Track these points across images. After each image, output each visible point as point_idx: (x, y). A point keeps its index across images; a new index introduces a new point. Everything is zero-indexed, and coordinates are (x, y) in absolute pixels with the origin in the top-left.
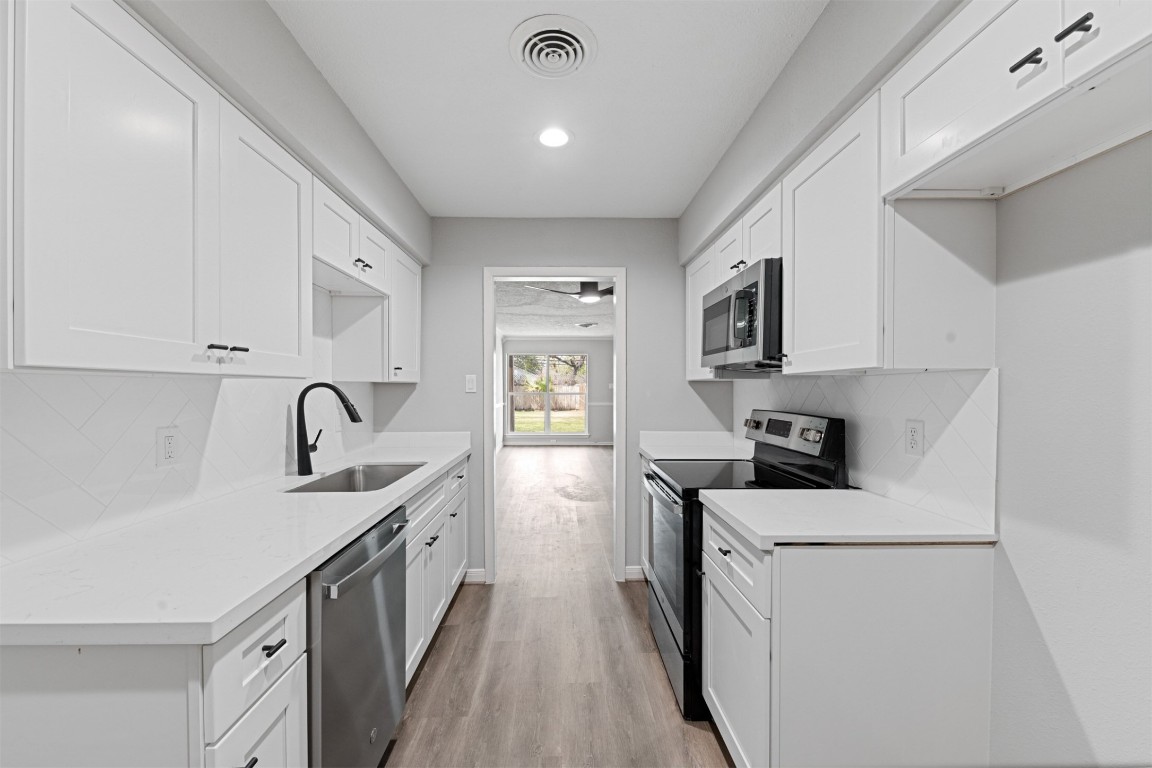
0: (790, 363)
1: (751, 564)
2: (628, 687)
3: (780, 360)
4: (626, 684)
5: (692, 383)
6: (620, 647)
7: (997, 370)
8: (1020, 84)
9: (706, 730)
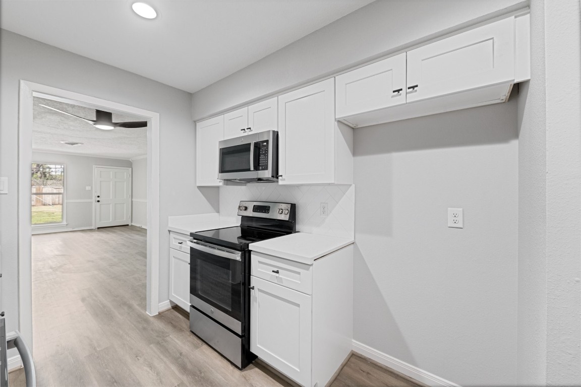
0: (284, 180)
1: (299, 273)
2: (201, 373)
3: (277, 178)
4: (198, 373)
5: (199, 187)
6: (181, 354)
7: (354, 185)
8: (393, 97)
9: (253, 368)
